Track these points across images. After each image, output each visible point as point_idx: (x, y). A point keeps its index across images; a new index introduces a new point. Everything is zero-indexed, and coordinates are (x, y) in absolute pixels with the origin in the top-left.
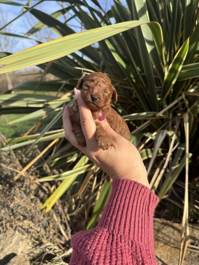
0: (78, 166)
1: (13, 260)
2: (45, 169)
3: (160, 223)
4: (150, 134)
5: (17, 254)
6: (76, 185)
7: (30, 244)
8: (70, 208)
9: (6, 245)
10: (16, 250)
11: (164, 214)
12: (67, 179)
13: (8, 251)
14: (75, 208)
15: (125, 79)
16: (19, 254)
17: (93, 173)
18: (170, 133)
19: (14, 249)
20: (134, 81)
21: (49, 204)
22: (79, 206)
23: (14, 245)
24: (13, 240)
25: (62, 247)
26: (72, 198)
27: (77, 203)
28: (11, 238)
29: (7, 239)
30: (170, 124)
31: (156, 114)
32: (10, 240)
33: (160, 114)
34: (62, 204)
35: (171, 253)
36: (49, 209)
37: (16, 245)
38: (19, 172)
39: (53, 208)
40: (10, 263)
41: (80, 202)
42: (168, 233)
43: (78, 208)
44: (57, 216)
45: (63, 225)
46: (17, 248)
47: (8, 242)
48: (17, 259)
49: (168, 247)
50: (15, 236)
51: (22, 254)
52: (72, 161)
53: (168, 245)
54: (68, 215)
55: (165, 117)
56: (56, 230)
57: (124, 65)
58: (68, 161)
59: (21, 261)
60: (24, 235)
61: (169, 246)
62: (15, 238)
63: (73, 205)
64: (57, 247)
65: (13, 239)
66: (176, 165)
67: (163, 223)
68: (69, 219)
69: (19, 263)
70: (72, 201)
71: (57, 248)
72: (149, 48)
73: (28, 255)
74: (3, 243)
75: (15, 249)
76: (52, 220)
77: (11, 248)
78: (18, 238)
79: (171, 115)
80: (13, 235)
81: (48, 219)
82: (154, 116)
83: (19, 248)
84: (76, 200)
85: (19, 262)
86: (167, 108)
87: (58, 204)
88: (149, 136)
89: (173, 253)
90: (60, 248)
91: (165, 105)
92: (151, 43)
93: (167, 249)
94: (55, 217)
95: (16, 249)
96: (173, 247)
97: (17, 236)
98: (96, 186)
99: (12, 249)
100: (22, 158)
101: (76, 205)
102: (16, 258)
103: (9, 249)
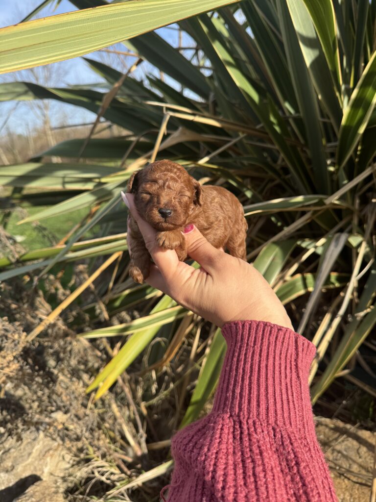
0: (161, 309)
1: (30, 490)
2: (98, 311)
3: (331, 429)
4: (313, 242)
5: (42, 477)
6: (159, 343)
7: (68, 457)
8: (147, 390)
9: (20, 459)
10: (40, 470)
11: (339, 410)
12: (138, 333)
13: (24, 471)
14: (158, 391)
15: (258, 127)
16: (45, 477)
17: (192, 321)
18: (354, 240)
19: (35, 468)
20: (277, 129)
21: (103, 381)
22: (164, 385)
23: (36, 460)
24: (34, 451)
25: (125, 469)
26: (150, 371)
27: (160, 380)
28: (29, 446)
29: (22, 447)
30: (355, 221)
31: (326, 199)
32: (28, 451)
33: (334, 199)
34: (130, 381)
35: (351, 495)
36: (103, 391)
37: (40, 460)
38: (44, 317)
39: (112, 389)
40: (25, 497)
41: (166, 378)
42: (346, 450)
43: (162, 390)
44: (118, 406)
45: (131, 424)
46: (42, 465)
47: (23, 454)
48: (38, 488)
49: (346, 480)
50: (38, 443)
51: (52, 477)
52: (155, 296)
53: (346, 477)
54: (143, 405)
55: (344, 205)
56: (117, 434)
57: (255, 96)
58: (148, 297)
59: (47, 492)
60: (54, 442)
61: (349, 479)
62: (38, 447)
63: (153, 384)
64: (115, 469)
65: (33, 448)
66: (366, 308)
67: (336, 429)
68: (145, 412)
69: (41, 496)
70: (152, 376)
71: (117, 471)
72: (308, 56)
73: (64, 479)
74: (15, 454)
75: (38, 468)
76: (110, 414)
77: (29, 464)
78: (44, 447)
79: (357, 201)
80: (35, 440)
81: (101, 411)
82: (321, 203)
83: (46, 466)
84: (159, 374)
85: (43, 494)
86: (348, 186)
87: (120, 381)
88: (309, 247)
89: (357, 496)
90: (122, 471)
91: (344, 180)
92: (312, 43)
93: (344, 486)
94: (114, 407)
95: (40, 467)
96: (357, 483)
97: (41, 443)
98: (198, 347)
99: (32, 468)
100: (57, 289)
101: (158, 385)
102: (36, 485)
103: (26, 466)
